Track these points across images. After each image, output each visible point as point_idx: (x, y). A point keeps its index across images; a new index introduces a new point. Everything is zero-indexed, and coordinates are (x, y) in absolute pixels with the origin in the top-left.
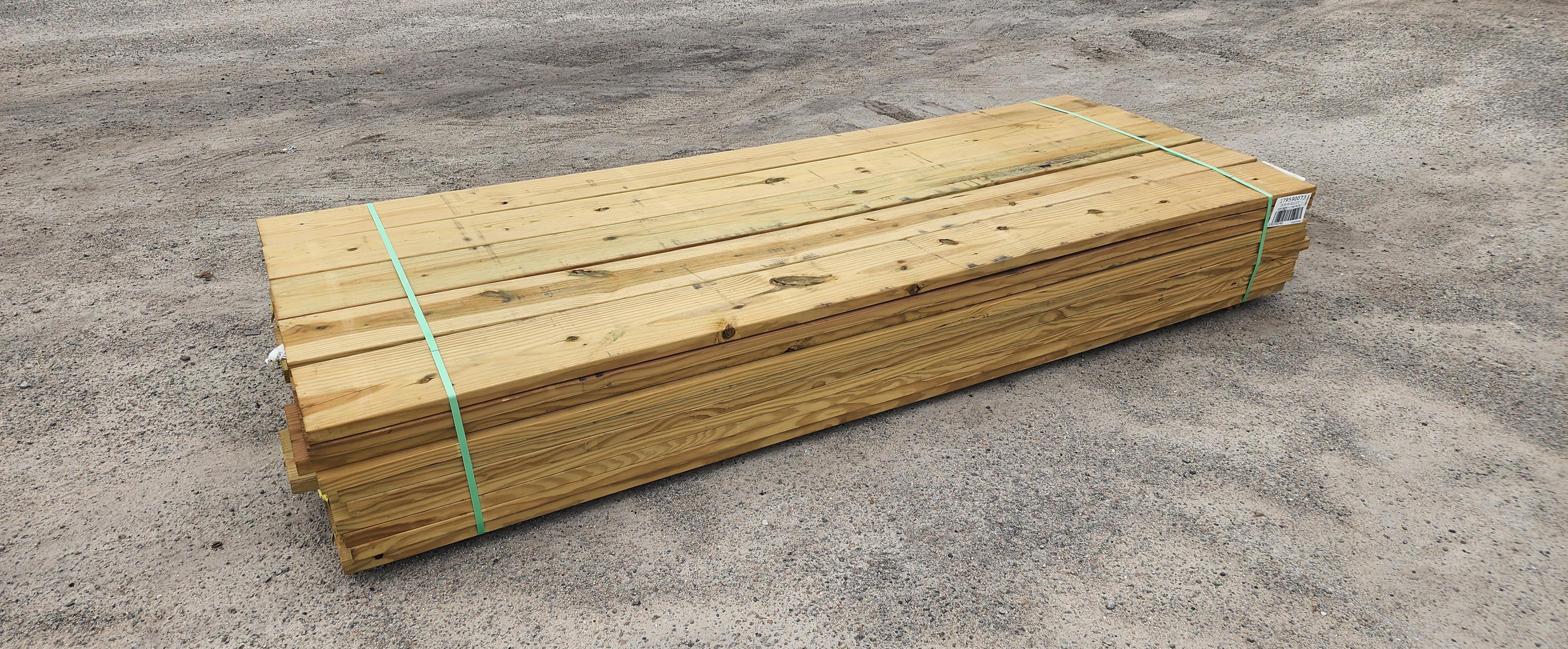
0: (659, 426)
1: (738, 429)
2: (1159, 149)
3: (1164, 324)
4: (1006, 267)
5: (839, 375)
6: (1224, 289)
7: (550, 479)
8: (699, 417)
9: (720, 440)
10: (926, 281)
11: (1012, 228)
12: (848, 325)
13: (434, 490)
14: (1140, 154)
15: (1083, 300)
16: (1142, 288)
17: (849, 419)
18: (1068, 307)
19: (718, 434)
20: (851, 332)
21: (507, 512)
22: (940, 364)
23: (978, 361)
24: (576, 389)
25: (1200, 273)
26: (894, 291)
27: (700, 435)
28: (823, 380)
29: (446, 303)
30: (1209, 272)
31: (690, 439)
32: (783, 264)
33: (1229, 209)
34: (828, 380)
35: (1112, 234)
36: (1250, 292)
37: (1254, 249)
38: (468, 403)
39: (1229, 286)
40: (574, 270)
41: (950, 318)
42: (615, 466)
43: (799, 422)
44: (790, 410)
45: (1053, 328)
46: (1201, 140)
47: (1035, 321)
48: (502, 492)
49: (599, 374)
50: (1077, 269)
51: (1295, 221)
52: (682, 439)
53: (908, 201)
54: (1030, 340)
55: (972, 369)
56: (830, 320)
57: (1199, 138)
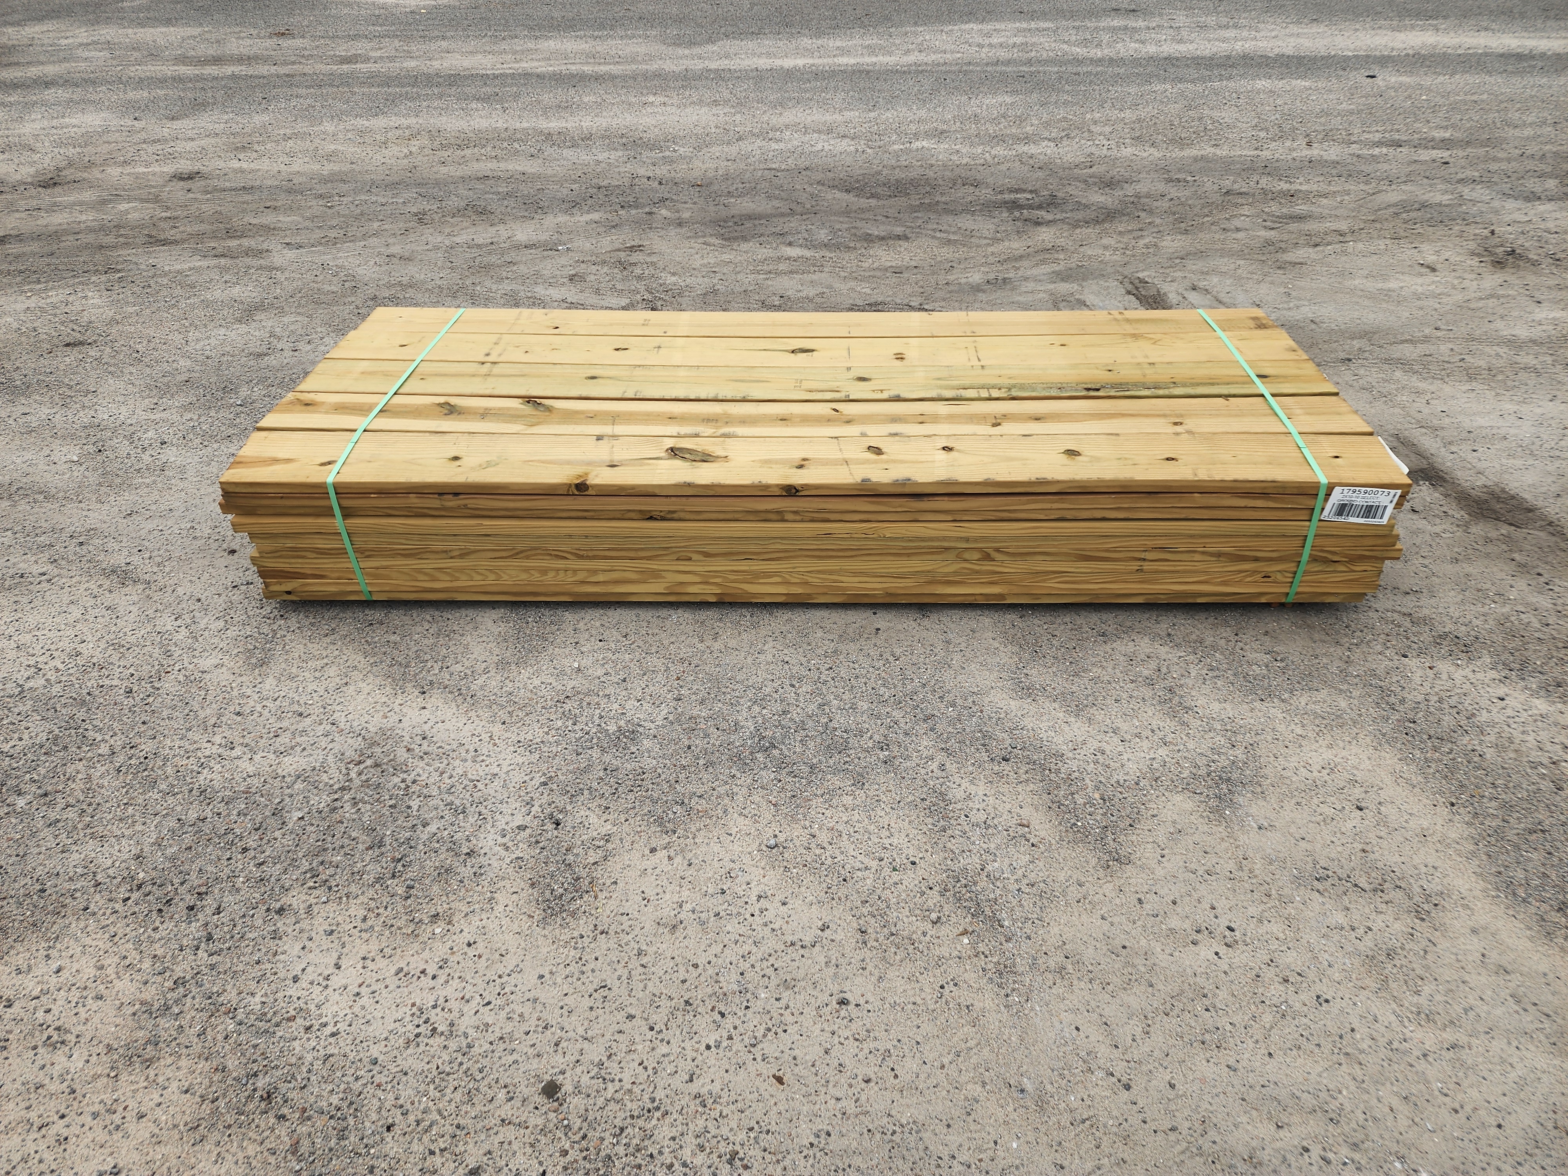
0: (517, 554)
1: (601, 578)
2: (1262, 396)
3: (1152, 599)
4: (907, 490)
5: (707, 555)
6: (1249, 579)
7: (419, 571)
8: (557, 556)
9: (583, 582)
10: (806, 485)
11: (958, 451)
12: (714, 509)
13: (322, 554)
14: (1227, 397)
15: (1018, 547)
16: (1107, 550)
17: (727, 600)
18: (997, 550)
19: (581, 576)
20: (721, 516)
21: (387, 589)
22: (831, 572)
23: (879, 580)
24: (435, 503)
25: (1203, 553)
26: (767, 487)
27: (562, 573)
28: (690, 555)
29: (406, 406)
30: (1219, 555)
31: (551, 574)
32: (697, 436)
33: (1248, 485)
34: (695, 557)
35: (1058, 482)
36: (1297, 593)
37: (1298, 542)
38: (343, 490)
39: (1258, 577)
40: (530, 400)
41: (836, 528)
42: (480, 577)
43: (667, 588)
44: (656, 575)
45: (977, 568)
46: (1337, 394)
47: (951, 555)
48: (380, 571)
49: (456, 494)
50: (1009, 511)
51: (1370, 521)
52: (544, 571)
53: (898, 399)
54: (947, 574)
55: (875, 586)
56: (692, 499)
57: (1336, 390)
